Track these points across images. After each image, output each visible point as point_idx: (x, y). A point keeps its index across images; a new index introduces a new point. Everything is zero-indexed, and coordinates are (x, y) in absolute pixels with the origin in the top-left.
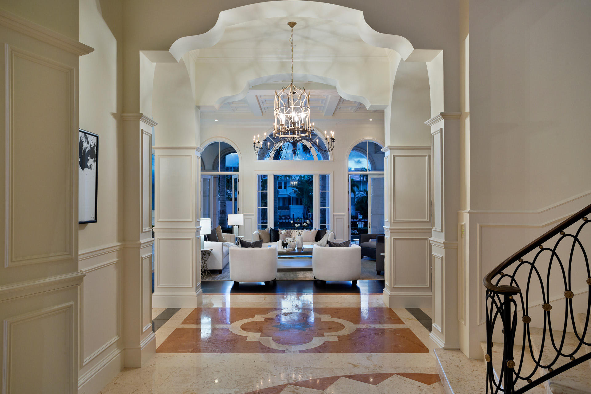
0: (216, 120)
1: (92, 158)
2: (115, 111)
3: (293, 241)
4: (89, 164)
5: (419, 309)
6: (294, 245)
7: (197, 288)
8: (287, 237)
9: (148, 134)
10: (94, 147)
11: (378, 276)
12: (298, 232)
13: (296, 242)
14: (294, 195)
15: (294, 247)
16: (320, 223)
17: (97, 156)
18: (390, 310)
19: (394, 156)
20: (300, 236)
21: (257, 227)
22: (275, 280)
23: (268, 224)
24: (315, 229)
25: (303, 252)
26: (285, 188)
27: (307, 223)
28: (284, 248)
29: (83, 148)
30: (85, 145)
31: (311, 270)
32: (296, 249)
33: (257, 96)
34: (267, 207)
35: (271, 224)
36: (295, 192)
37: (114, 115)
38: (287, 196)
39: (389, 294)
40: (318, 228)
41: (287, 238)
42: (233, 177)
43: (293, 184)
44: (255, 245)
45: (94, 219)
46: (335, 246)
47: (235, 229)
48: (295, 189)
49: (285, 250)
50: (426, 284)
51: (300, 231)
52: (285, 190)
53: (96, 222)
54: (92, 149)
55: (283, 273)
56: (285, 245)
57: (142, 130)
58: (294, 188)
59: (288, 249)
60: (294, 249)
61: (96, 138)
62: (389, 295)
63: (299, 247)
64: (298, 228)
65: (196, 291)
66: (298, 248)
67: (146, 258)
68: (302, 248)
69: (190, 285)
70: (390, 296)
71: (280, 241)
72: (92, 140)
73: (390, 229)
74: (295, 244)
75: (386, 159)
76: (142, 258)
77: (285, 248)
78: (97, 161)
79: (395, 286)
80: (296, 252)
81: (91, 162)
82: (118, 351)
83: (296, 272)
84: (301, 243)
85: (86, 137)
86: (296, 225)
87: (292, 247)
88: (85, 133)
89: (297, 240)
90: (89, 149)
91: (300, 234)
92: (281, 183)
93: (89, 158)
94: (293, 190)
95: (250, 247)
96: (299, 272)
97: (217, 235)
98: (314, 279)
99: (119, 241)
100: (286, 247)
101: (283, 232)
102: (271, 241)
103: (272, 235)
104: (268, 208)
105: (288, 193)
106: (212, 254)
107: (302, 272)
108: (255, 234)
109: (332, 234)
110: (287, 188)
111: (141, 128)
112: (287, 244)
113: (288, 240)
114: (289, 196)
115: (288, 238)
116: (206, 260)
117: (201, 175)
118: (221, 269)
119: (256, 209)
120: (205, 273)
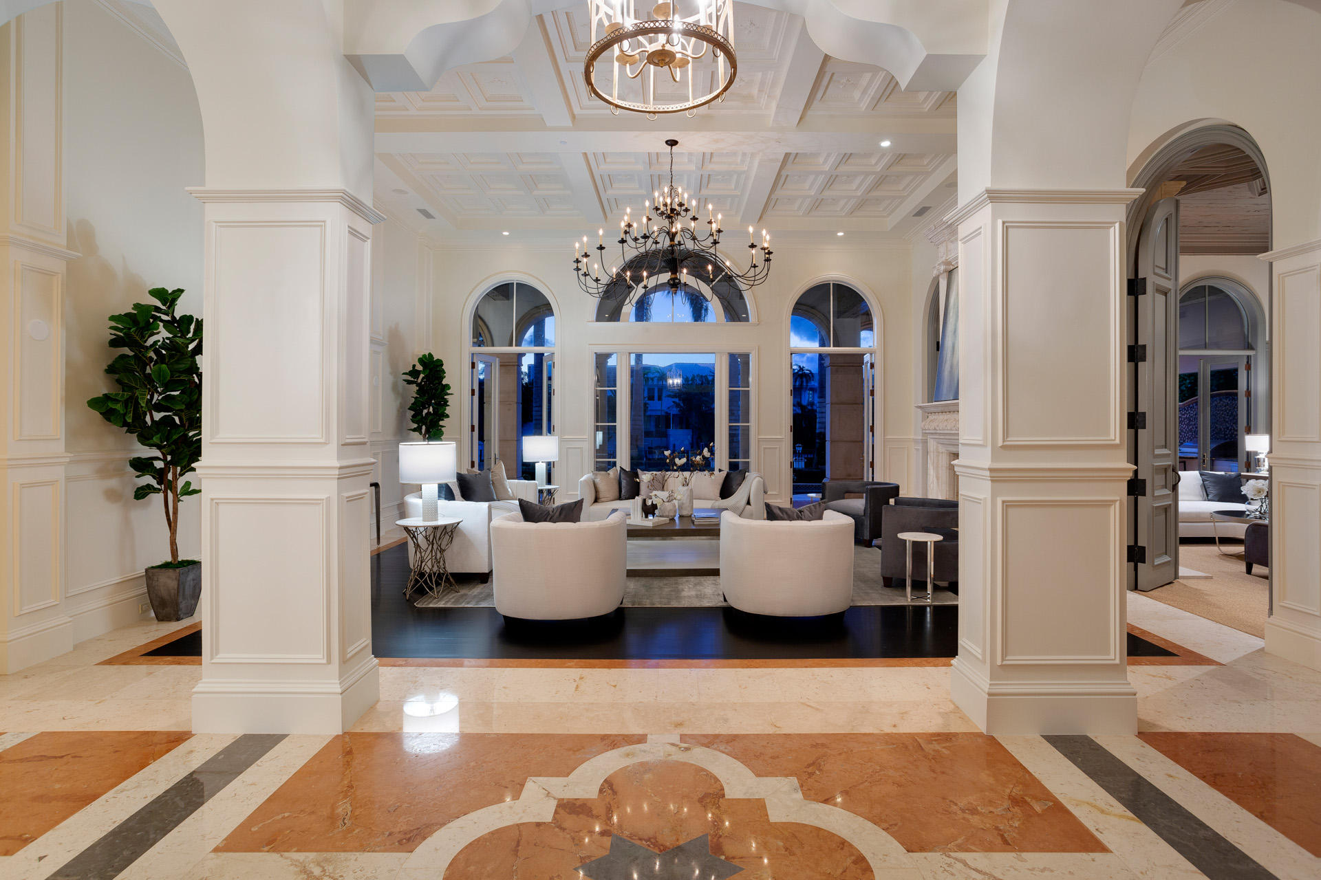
0: (506, 233)
3: (670, 499)
5: (1086, 737)
6: (672, 508)
8: (656, 489)
11: (888, 591)
12: (681, 477)
13: (676, 502)
14: (675, 411)
15: (672, 514)
16: (730, 458)
18: (992, 741)
19: (1004, 223)
20: (686, 488)
21: (592, 467)
22: (621, 606)
23: (618, 460)
24: (720, 470)
25: (694, 528)
26: (660, 398)
27: (703, 457)
28: (646, 517)
31: (715, 572)
32: (677, 518)
33: (585, 154)
34: (615, 422)
35: (623, 459)
36: (677, 405)
38: (663, 414)
39: (986, 688)
40: (726, 469)
41: (655, 492)
44: (560, 514)
46: (785, 516)
47: (540, 469)
48: (677, 400)
49: (650, 522)
50: (1109, 655)
51: (687, 474)
52: (660, 402)
55: (643, 581)
56: (649, 510)
58: (674, 400)
59: (656, 519)
60: (672, 520)
62: (987, 690)
63: (685, 513)
64: (683, 468)
65: (340, 677)
66: (681, 517)
68: (690, 516)
69: (320, 657)
70: (990, 694)
71: (639, 500)
73: (991, 470)
74: (675, 506)
75: (964, 243)
77: (650, 517)
79: (1005, 663)
80: (677, 528)
83: (676, 578)
84: (688, 504)
86: (677, 460)
87: (667, 514)
89: (679, 497)
91: (686, 484)
92: (653, 390)
94: (674, 402)
95: (545, 521)
96: (685, 579)
97: (493, 483)
98: (724, 604)
100: (653, 514)
101: (645, 477)
102: (620, 498)
103: (624, 483)
104: (618, 424)
105: (665, 408)
106: (462, 534)
107: (692, 579)
108: (585, 481)
109: (759, 482)
110: (663, 398)
112: (654, 507)
113: (658, 497)
114: (667, 413)
115: (659, 493)
116: (442, 551)
117: (473, 354)
118: (487, 571)
119: (593, 428)
120: (438, 584)
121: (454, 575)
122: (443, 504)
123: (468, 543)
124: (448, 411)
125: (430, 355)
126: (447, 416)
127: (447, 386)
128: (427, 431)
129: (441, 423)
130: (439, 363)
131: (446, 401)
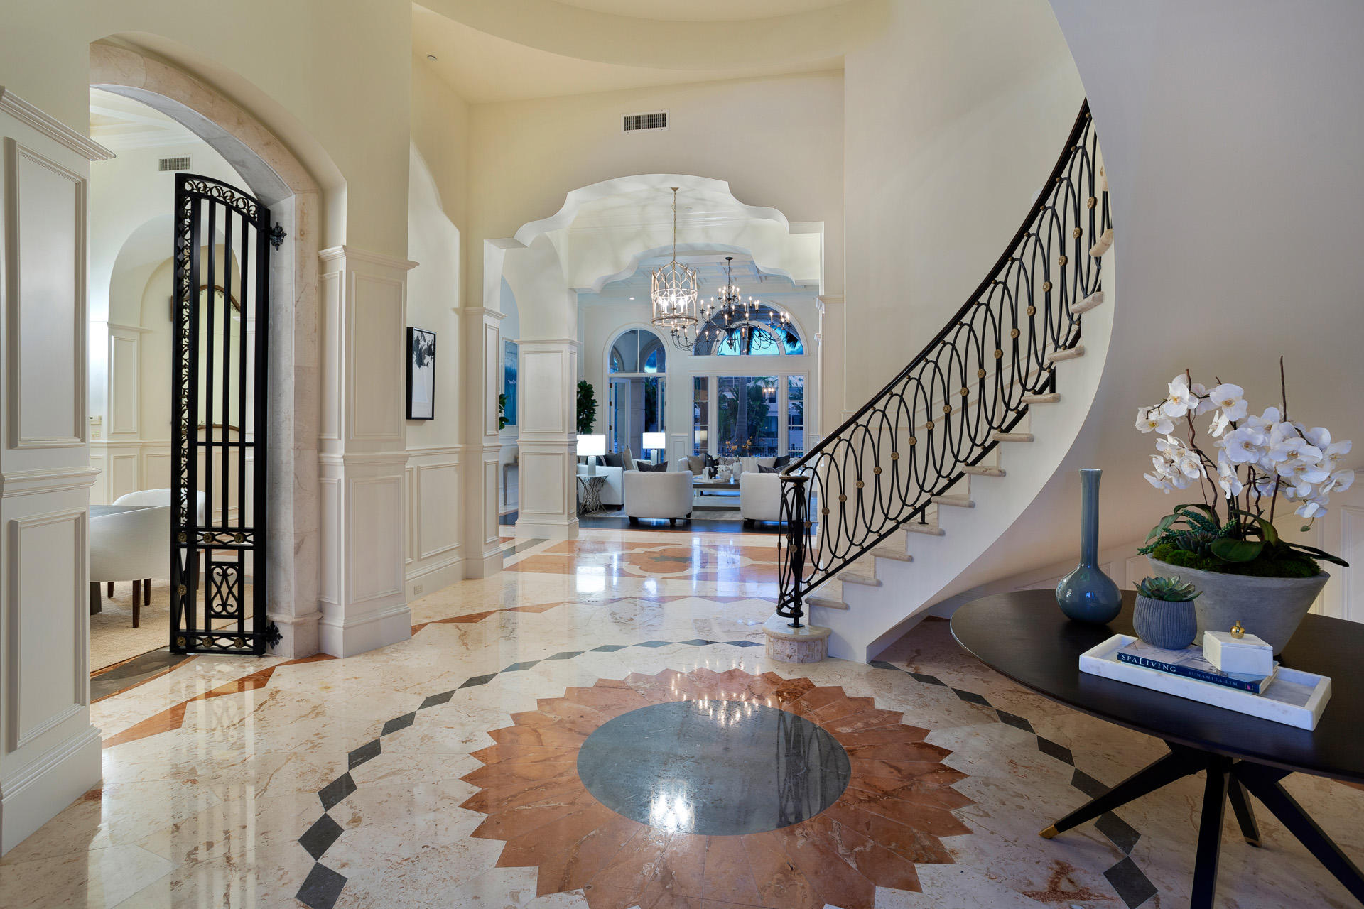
0: (632, 299)
1: (429, 356)
2: (456, 305)
3: (727, 469)
4: (425, 362)
7: (569, 516)
9: (493, 328)
10: (431, 345)
17: (434, 354)
20: (737, 464)
22: (689, 519)
23: (709, 450)
29: (420, 346)
30: (422, 343)
34: (707, 423)
35: (713, 449)
37: (455, 310)
42: (660, 380)
43: (768, 392)
45: (431, 416)
47: (654, 453)
53: (433, 419)
54: (430, 347)
56: (712, 474)
57: (486, 325)
61: (433, 336)
65: (568, 519)
66: (726, 479)
67: (491, 463)
69: (561, 512)
72: (429, 338)
76: (485, 462)
78: (434, 359)
81: (427, 359)
82: (458, 558)
85: (423, 336)
88: (422, 332)
90: (426, 346)
93: (426, 355)
97: (624, 458)
99: (460, 443)
103: (708, 463)
104: (709, 426)
106: (608, 483)
108: (682, 461)
111: (484, 322)
116: (598, 491)
117: (611, 378)
118: (621, 504)
119: (692, 429)
120: (596, 510)
121: (605, 505)
122: (598, 467)
123: (611, 488)
124: (595, 416)
125: (585, 382)
126: (595, 420)
127: (595, 401)
128: (582, 429)
129: (591, 424)
130: (591, 387)
131: (594, 410)
